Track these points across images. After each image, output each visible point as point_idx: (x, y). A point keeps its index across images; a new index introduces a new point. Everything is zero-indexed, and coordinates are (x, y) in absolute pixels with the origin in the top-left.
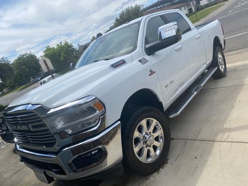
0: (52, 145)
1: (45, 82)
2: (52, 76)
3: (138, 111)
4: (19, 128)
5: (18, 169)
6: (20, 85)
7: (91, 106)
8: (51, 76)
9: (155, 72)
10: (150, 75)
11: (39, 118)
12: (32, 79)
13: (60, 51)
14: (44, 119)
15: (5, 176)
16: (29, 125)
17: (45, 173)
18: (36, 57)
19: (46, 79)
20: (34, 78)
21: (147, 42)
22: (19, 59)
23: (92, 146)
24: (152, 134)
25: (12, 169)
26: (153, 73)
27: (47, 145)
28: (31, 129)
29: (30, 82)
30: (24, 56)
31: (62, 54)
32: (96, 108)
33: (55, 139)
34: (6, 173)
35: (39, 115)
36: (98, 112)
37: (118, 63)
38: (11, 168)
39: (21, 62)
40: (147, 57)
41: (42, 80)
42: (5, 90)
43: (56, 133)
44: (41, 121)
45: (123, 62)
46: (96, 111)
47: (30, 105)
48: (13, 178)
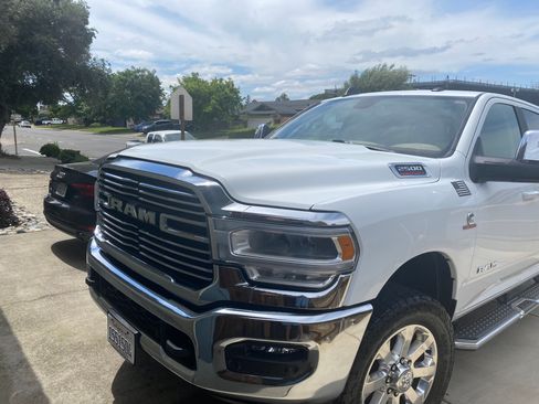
0: (198, 285)
1: (157, 140)
2: (183, 133)
3: (410, 301)
4: (131, 210)
5: (54, 291)
6: (104, 123)
7: (330, 239)
8: (179, 132)
9: (475, 225)
10: (464, 228)
11: (202, 210)
12: (130, 123)
13: (211, 94)
14: (209, 218)
15: (21, 293)
16: (163, 216)
17: (137, 337)
18: (160, 83)
19: (163, 134)
20: (136, 122)
21: (478, 149)
22: (127, 74)
23: (288, 333)
24: (412, 366)
25: (39, 284)
26: (471, 227)
27: (180, 279)
28: (163, 227)
29: (125, 126)
30: (138, 71)
31: (213, 101)
32: (339, 250)
33: (211, 275)
34: (25, 287)
35: (204, 203)
36: (339, 259)
37: (409, 166)
38: (38, 281)
39: (126, 81)
40: (470, 184)
41: (155, 133)
42: (71, 121)
43: (221, 263)
44: (203, 219)
45: (420, 171)
46: (335, 254)
47: (189, 173)
48: (37, 306)
